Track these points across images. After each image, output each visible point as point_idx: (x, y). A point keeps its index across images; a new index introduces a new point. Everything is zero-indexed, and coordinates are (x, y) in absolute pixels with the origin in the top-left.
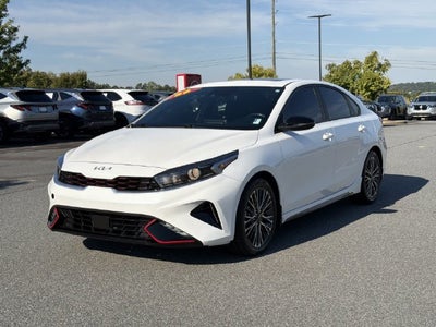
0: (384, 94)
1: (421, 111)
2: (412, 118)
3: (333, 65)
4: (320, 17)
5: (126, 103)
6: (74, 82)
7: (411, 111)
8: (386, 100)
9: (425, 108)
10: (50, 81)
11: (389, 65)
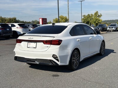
0: (100, 24)
1: (111, 29)
2: (108, 31)
3: (85, 15)
4: (81, 1)
5: (17, 28)
6: (12, 20)
7: (108, 29)
8: (101, 26)
9: (112, 28)
10: (6, 20)
11: (101, 15)
